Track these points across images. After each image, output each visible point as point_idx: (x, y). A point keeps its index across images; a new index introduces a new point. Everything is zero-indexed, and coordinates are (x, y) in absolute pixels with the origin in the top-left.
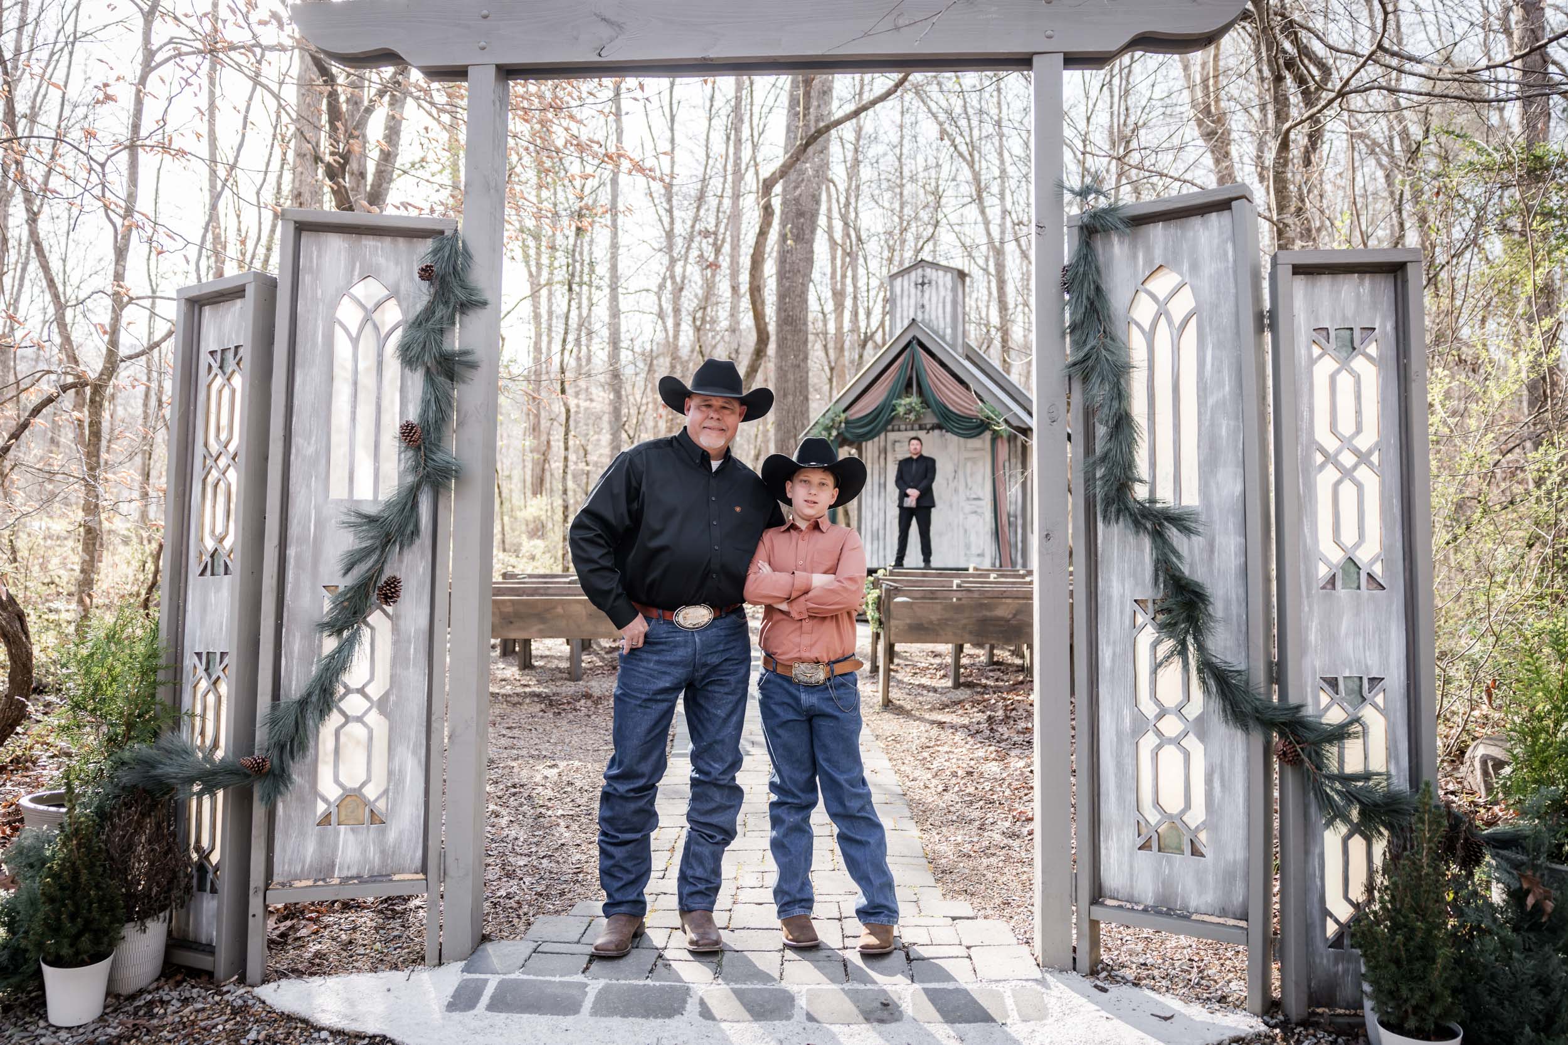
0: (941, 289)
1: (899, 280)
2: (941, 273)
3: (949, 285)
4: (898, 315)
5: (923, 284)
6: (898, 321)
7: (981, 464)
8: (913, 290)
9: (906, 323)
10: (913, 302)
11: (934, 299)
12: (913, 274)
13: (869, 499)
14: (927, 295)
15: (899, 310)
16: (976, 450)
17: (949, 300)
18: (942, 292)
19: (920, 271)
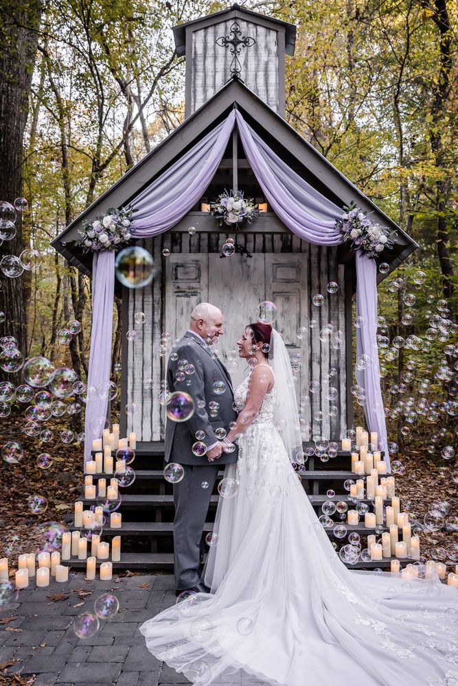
0: (262, 51)
1: (201, 33)
2: (261, 30)
3: (274, 48)
4: (199, 82)
5: (235, 42)
6: (200, 90)
7: (294, 299)
8: (221, 50)
9: (220, 85)
10: (220, 65)
11: (252, 65)
12: (221, 28)
13: (139, 344)
14: (241, 58)
15: (200, 74)
16: (288, 281)
17: (273, 67)
18: (264, 58)
19: (230, 23)
